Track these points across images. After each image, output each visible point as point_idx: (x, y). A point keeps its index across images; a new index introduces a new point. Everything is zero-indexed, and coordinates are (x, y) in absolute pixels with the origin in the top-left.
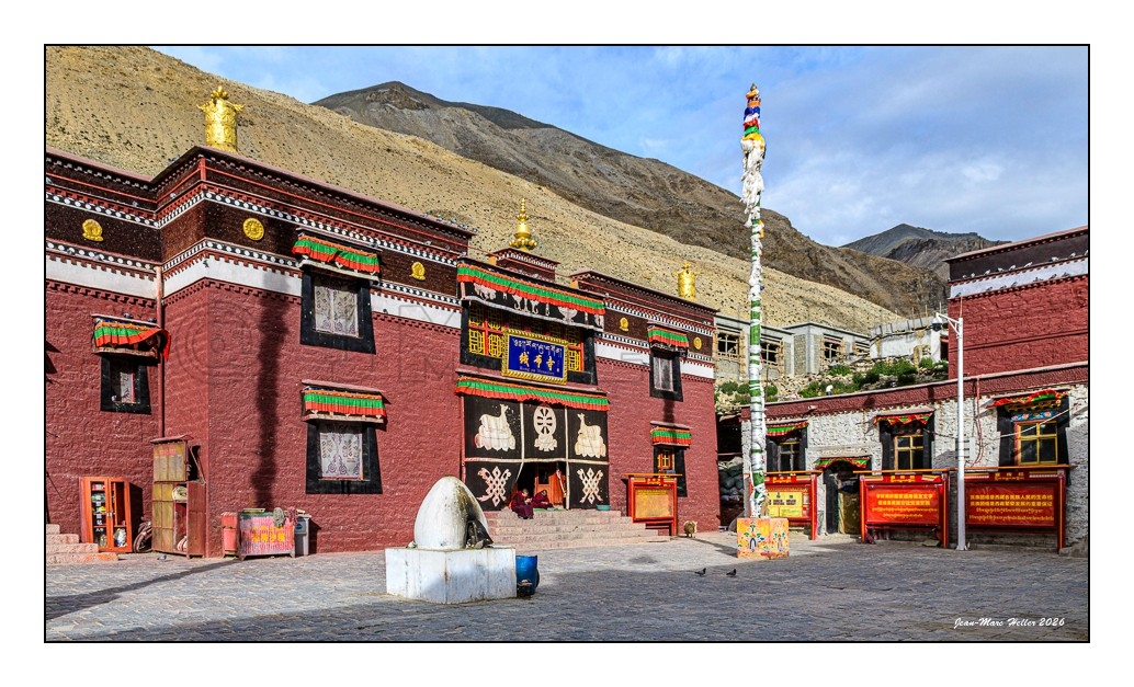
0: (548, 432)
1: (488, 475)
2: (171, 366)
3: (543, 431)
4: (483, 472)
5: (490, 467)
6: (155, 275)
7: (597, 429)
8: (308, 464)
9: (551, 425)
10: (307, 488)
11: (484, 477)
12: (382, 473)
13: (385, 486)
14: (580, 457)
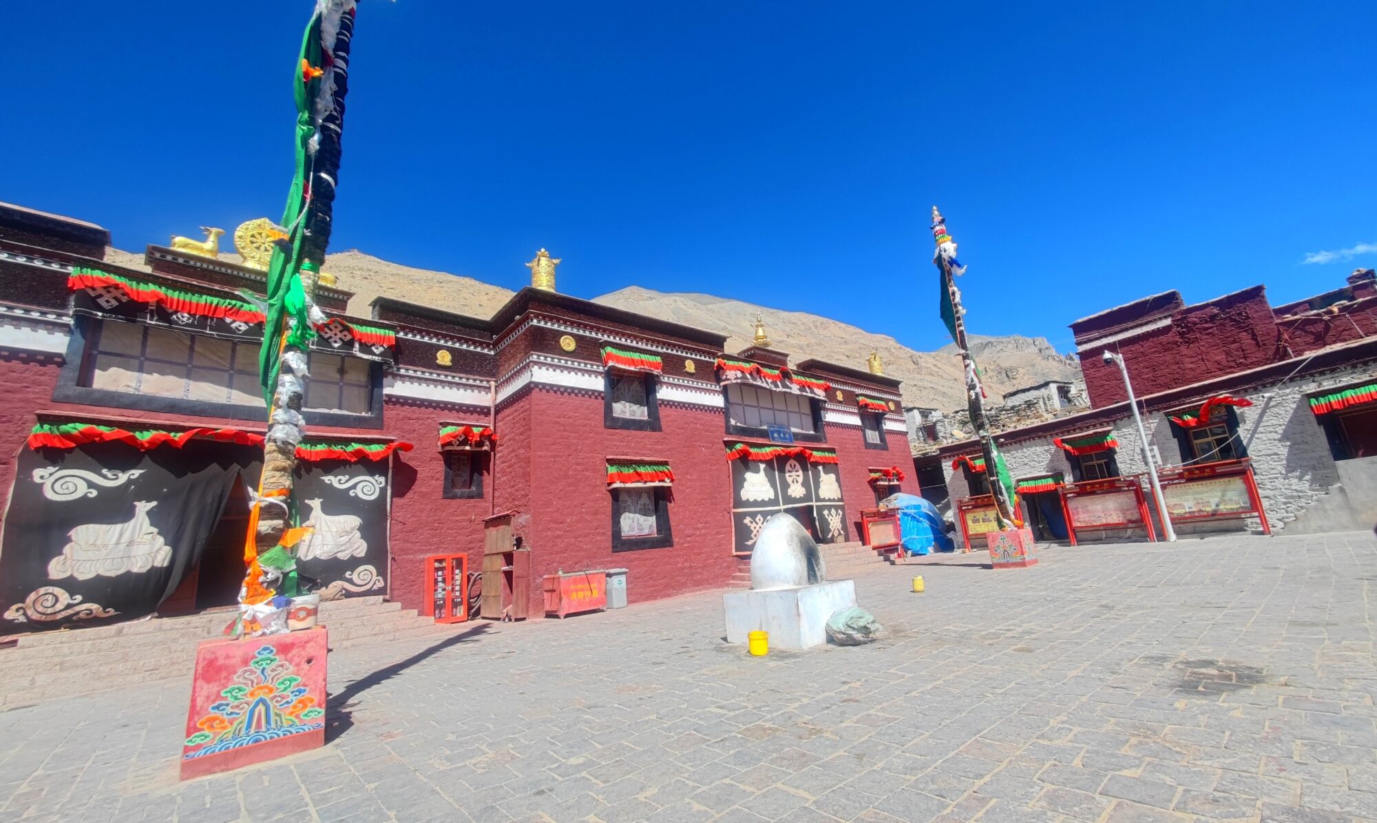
0: (797, 482)
1: (752, 522)
2: (500, 457)
3: (793, 482)
4: (747, 520)
5: (753, 515)
6: (489, 388)
7: (832, 476)
8: (613, 527)
9: (798, 476)
10: (613, 547)
11: (749, 524)
12: (672, 528)
13: (675, 540)
14: (824, 500)
